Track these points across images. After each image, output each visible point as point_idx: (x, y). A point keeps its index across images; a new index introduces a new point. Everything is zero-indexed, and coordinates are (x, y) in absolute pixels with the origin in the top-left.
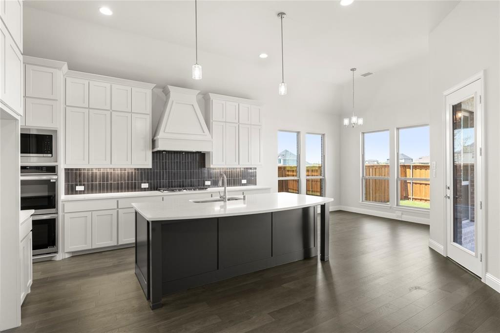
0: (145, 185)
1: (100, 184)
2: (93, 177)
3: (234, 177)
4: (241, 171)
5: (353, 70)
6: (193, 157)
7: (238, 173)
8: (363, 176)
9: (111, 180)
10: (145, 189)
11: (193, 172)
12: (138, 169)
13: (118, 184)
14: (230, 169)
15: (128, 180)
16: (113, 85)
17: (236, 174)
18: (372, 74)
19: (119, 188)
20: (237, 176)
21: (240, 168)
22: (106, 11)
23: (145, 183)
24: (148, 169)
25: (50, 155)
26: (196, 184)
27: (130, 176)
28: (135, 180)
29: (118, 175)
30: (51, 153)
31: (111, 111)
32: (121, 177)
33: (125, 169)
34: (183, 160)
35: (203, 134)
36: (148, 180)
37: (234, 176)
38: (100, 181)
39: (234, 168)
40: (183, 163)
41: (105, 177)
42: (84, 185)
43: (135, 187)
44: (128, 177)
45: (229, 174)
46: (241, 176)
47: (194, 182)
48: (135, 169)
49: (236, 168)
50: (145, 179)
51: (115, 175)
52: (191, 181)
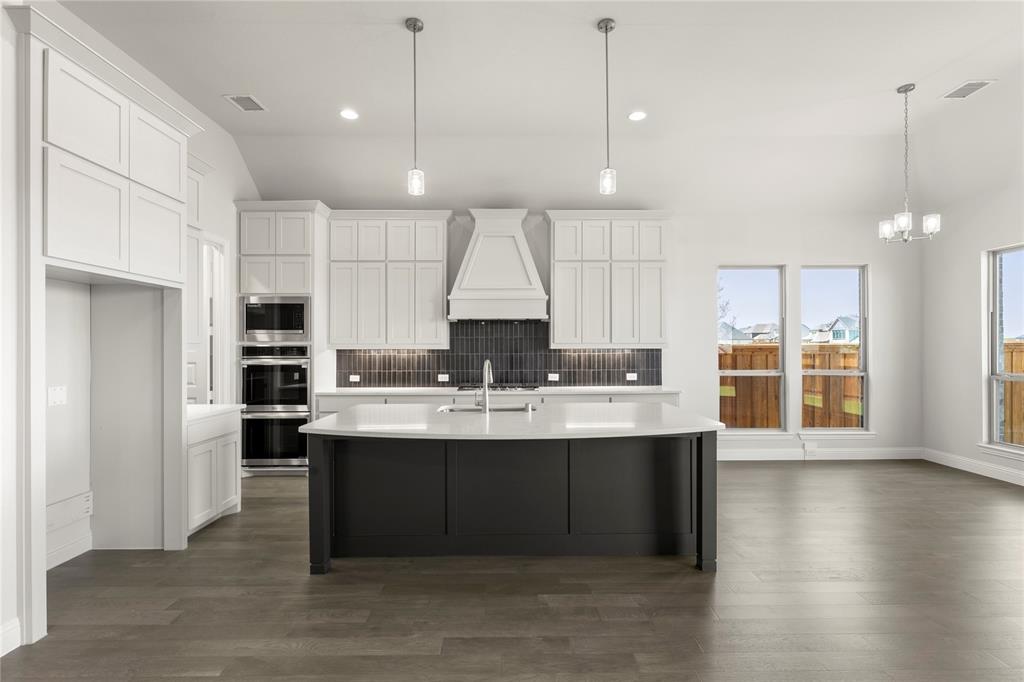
0: (443, 378)
1: (379, 373)
2: (371, 362)
3: (609, 368)
4: (624, 355)
5: (905, 89)
6: (526, 329)
7: (619, 360)
8: (993, 372)
9: (395, 367)
10: (443, 384)
11: (526, 356)
12: (433, 351)
13: (404, 373)
14: (599, 351)
15: (419, 368)
16: (389, 222)
17: (614, 360)
18: (982, 85)
19: (405, 380)
20: (616, 364)
21: (623, 350)
22: (349, 114)
23: (443, 373)
24: (443, 351)
25: (301, 331)
26: (530, 377)
27: (421, 362)
28: (429, 368)
29: (404, 360)
30: (302, 329)
31: (386, 261)
32: (409, 362)
33: (414, 351)
34: (506, 335)
35: (529, 287)
36: (448, 369)
37: (609, 365)
38: (380, 369)
39: (608, 350)
40: (506, 340)
41: (387, 363)
42: (359, 374)
43: (430, 380)
44: (419, 363)
45: (599, 362)
46: (624, 365)
47: (526, 375)
48: (429, 351)
49: (614, 350)
50: (443, 367)
51: (399, 359)
52: (521, 373)
